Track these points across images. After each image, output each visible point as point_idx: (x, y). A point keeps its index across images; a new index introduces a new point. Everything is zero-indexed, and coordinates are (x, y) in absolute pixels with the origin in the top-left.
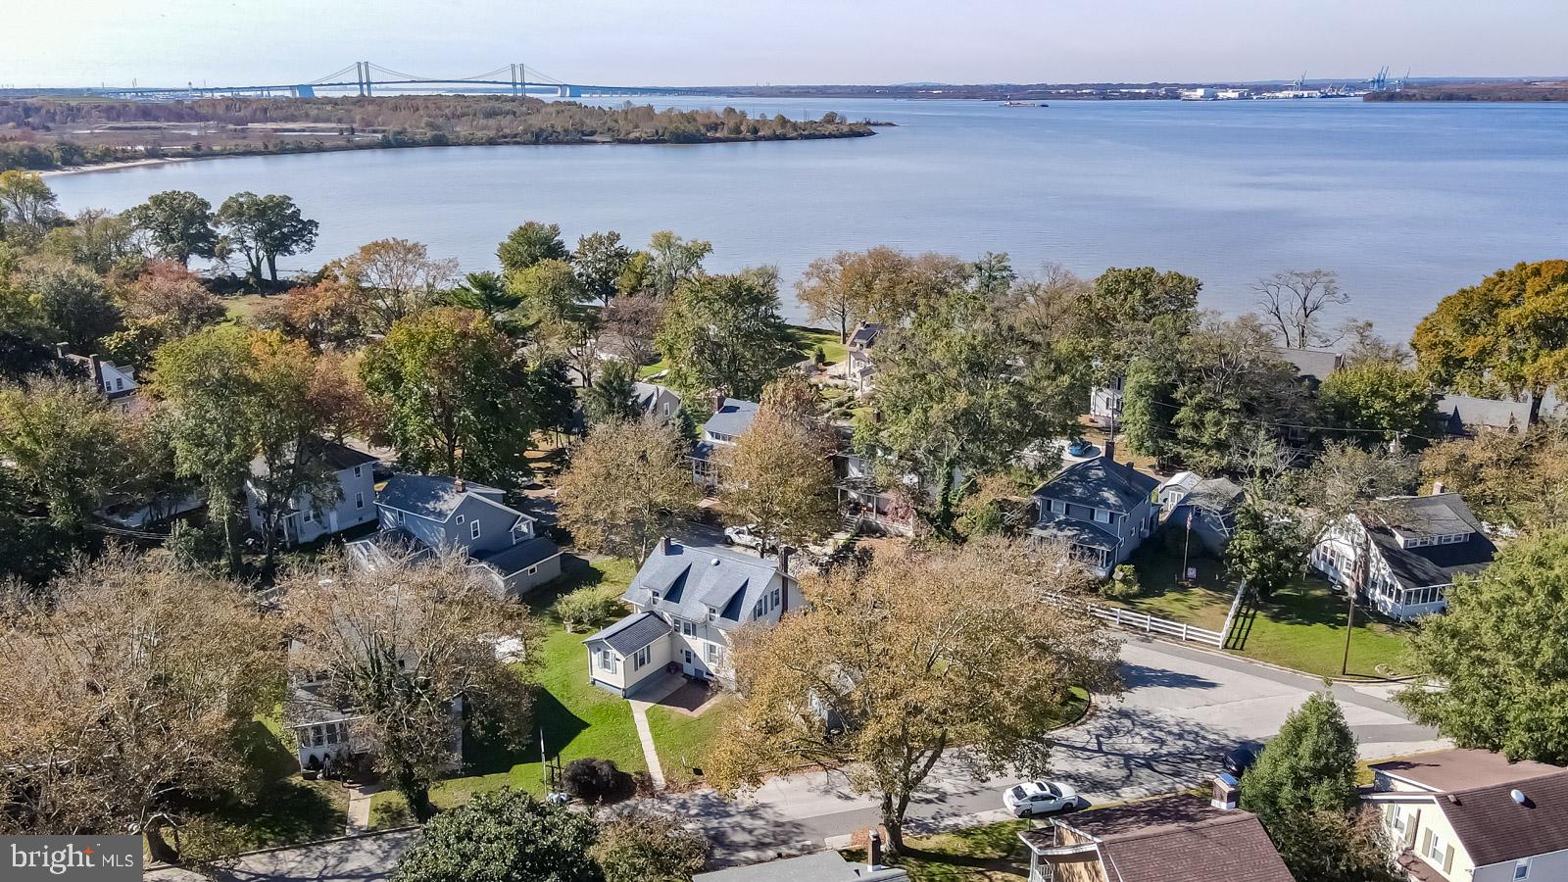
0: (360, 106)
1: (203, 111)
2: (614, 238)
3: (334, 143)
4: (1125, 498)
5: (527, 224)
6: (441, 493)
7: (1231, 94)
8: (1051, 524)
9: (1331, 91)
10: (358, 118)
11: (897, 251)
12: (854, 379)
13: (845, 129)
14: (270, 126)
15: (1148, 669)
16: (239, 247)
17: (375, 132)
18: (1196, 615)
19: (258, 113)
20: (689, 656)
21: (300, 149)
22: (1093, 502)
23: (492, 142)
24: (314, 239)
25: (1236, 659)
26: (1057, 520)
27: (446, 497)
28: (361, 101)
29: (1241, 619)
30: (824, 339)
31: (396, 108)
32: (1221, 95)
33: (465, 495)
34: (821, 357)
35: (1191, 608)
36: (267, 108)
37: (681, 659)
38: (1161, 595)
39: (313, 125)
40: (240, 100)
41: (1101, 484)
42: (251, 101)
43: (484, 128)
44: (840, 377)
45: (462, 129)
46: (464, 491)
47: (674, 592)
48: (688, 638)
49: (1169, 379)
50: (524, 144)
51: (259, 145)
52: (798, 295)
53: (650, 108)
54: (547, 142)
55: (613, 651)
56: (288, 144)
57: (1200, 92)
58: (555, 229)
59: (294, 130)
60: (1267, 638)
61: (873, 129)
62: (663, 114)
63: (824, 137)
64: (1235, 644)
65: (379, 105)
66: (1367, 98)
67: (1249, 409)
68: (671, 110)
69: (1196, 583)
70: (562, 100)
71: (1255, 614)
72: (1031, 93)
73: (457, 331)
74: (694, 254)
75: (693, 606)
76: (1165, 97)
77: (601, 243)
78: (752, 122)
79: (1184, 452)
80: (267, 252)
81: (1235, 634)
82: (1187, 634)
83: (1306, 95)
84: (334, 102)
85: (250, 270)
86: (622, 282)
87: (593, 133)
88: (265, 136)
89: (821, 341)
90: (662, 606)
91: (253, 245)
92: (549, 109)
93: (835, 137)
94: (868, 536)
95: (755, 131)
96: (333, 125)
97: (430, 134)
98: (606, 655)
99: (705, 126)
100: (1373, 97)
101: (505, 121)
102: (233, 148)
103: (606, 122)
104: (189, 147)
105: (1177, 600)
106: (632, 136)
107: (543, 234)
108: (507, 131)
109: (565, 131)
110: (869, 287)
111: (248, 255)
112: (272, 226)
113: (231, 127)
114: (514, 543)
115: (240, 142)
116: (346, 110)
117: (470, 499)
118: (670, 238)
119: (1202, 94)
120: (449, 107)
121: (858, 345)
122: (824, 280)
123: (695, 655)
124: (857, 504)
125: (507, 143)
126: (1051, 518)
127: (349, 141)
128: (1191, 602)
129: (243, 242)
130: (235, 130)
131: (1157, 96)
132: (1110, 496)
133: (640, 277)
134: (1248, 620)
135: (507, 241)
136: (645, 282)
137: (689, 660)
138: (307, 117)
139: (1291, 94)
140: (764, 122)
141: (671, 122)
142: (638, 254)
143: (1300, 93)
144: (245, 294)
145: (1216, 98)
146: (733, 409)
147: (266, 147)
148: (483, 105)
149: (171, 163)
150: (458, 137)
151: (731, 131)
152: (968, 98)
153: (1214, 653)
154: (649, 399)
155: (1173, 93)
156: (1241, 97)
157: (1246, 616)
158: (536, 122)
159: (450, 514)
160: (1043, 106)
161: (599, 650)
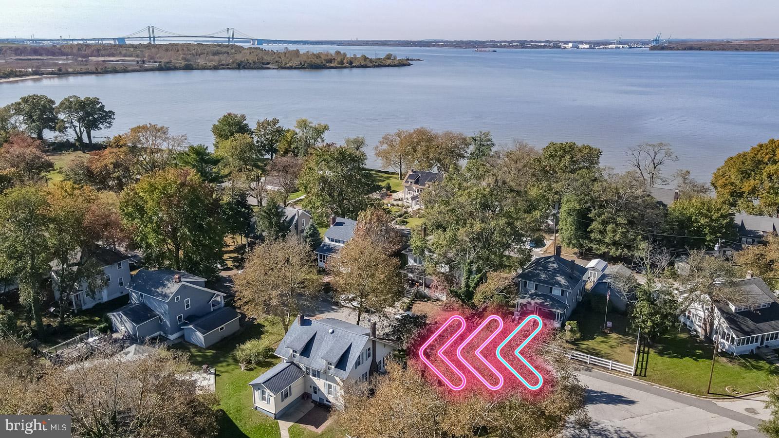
0: (148, 49)
1: (66, 50)
2: (275, 122)
3: (133, 68)
4: (570, 280)
5: (228, 114)
6: (166, 282)
7: (585, 46)
8: (527, 296)
9: (633, 45)
10: (147, 55)
11: (430, 130)
12: (408, 201)
13: (397, 62)
14: (101, 59)
15: (592, 391)
16: (69, 125)
17: (155, 62)
18: (615, 352)
19: (95, 52)
20: (316, 390)
21: (115, 71)
22: (551, 283)
23: (216, 68)
24: (112, 121)
25: (642, 382)
26: (530, 293)
27: (169, 285)
28: (148, 46)
29: (641, 355)
30: (390, 177)
31: (167, 50)
32: (580, 46)
33: (180, 284)
34: (389, 188)
35: (611, 347)
36: (100, 49)
37: (311, 391)
38: (593, 339)
39: (123, 58)
40: (86, 45)
41: (555, 272)
42: (91, 46)
43: (213, 61)
44: (399, 200)
45: (201, 61)
46: (180, 281)
47: (306, 351)
48: (315, 379)
49: (586, 206)
50: (232, 69)
51: (93, 69)
52: (376, 154)
53: (298, 51)
54: (244, 68)
55: (267, 391)
56: (108, 68)
57: (570, 45)
58: (243, 117)
59: (113, 61)
60: (659, 368)
61: (410, 62)
62: (304, 54)
63: (385, 66)
64: (641, 372)
65: (158, 48)
66: (652, 49)
67: (631, 223)
68: (308, 52)
69: (612, 330)
70: (253, 46)
71: (648, 351)
72: (487, 45)
73: (178, 182)
74: (319, 131)
75: (318, 360)
76: (553, 47)
77: (269, 125)
78: (349, 58)
79: (594, 247)
80: (86, 128)
81: (640, 366)
82: (612, 366)
83: (621, 47)
84: (135, 47)
85: (77, 138)
86: (280, 146)
87: (268, 64)
88: (97, 64)
89: (388, 178)
90: (298, 358)
91: (77, 124)
92: (246, 51)
93: (392, 66)
94: (420, 301)
95: (351, 63)
96: (134, 58)
97: (183, 63)
98: (263, 392)
99: (325, 60)
100: (653, 48)
101: (222, 57)
102: (79, 70)
103: (275, 58)
104: (55, 69)
105: (602, 342)
106: (288, 65)
107: (237, 119)
108: (224, 62)
109: (253, 62)
110: (415, 150)
111: (75, 130)
112: (88, 114)
113: (80, 59)
114: (212, 310)
115: (83, 67)
116: (141, 51)
117: (183, 286)
118: (306, 122)
119: (571, 46)
120: (194, 49)
121: (410, 183)
122: (390, 145)
123: (319, 390)
124: (413, 281)
125: (224, 69)
126: (526, 292)
127: (141, 67)
128: (611, 343)
129: (72, 123)
130: (82, 61)
131: (549, 47)
132: (561, 279)
133: (290, 144)
134: (645, 355)
135: (217, 123)
136: (292, 146)
137: (315, 392)
138: (120, 54)
139: (614, 46)
140: (355, 58)
141: (308, 58)
142: (288, 131)
143: (619, 46)
144: (74, 151)
145: (578, 48)
146: (341, 224)
147: (97, 69)
148: (212, 49)
149: (46, 78)
150: (198, 65)
151: (339, 63)
152: (456, 47)
153: (629, 379)
154: (293, 217)
155: (557, 45)
156: (590, 47)
157: (644, 352)
158: (239, 57)
159: (171, 296)
160: (494, 51)
161: (259, 389)
